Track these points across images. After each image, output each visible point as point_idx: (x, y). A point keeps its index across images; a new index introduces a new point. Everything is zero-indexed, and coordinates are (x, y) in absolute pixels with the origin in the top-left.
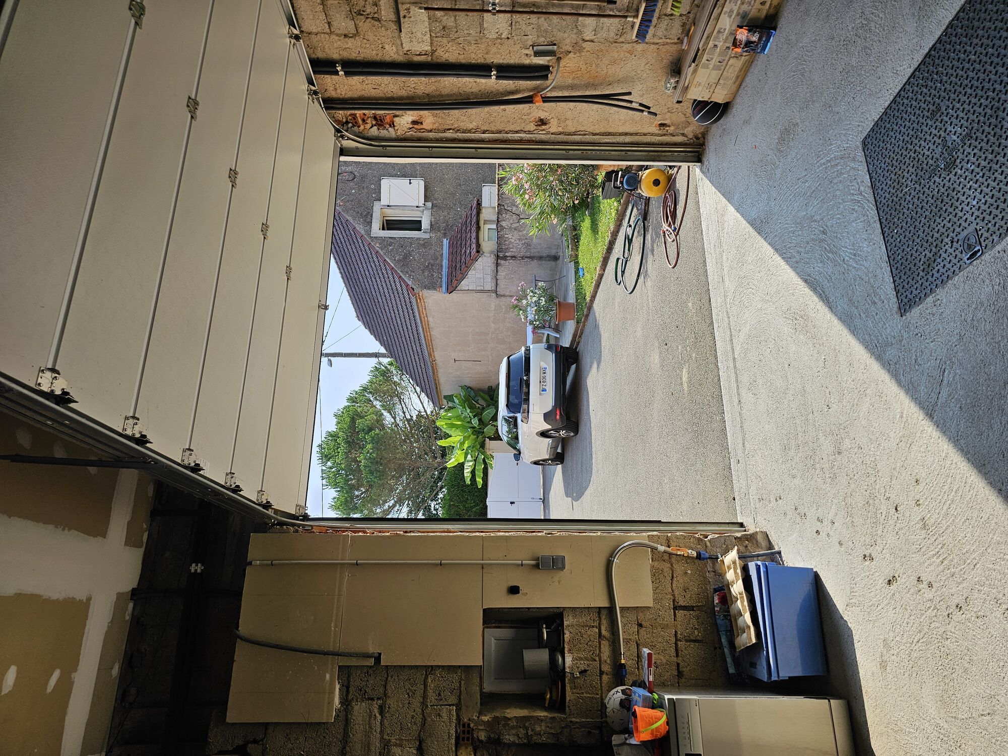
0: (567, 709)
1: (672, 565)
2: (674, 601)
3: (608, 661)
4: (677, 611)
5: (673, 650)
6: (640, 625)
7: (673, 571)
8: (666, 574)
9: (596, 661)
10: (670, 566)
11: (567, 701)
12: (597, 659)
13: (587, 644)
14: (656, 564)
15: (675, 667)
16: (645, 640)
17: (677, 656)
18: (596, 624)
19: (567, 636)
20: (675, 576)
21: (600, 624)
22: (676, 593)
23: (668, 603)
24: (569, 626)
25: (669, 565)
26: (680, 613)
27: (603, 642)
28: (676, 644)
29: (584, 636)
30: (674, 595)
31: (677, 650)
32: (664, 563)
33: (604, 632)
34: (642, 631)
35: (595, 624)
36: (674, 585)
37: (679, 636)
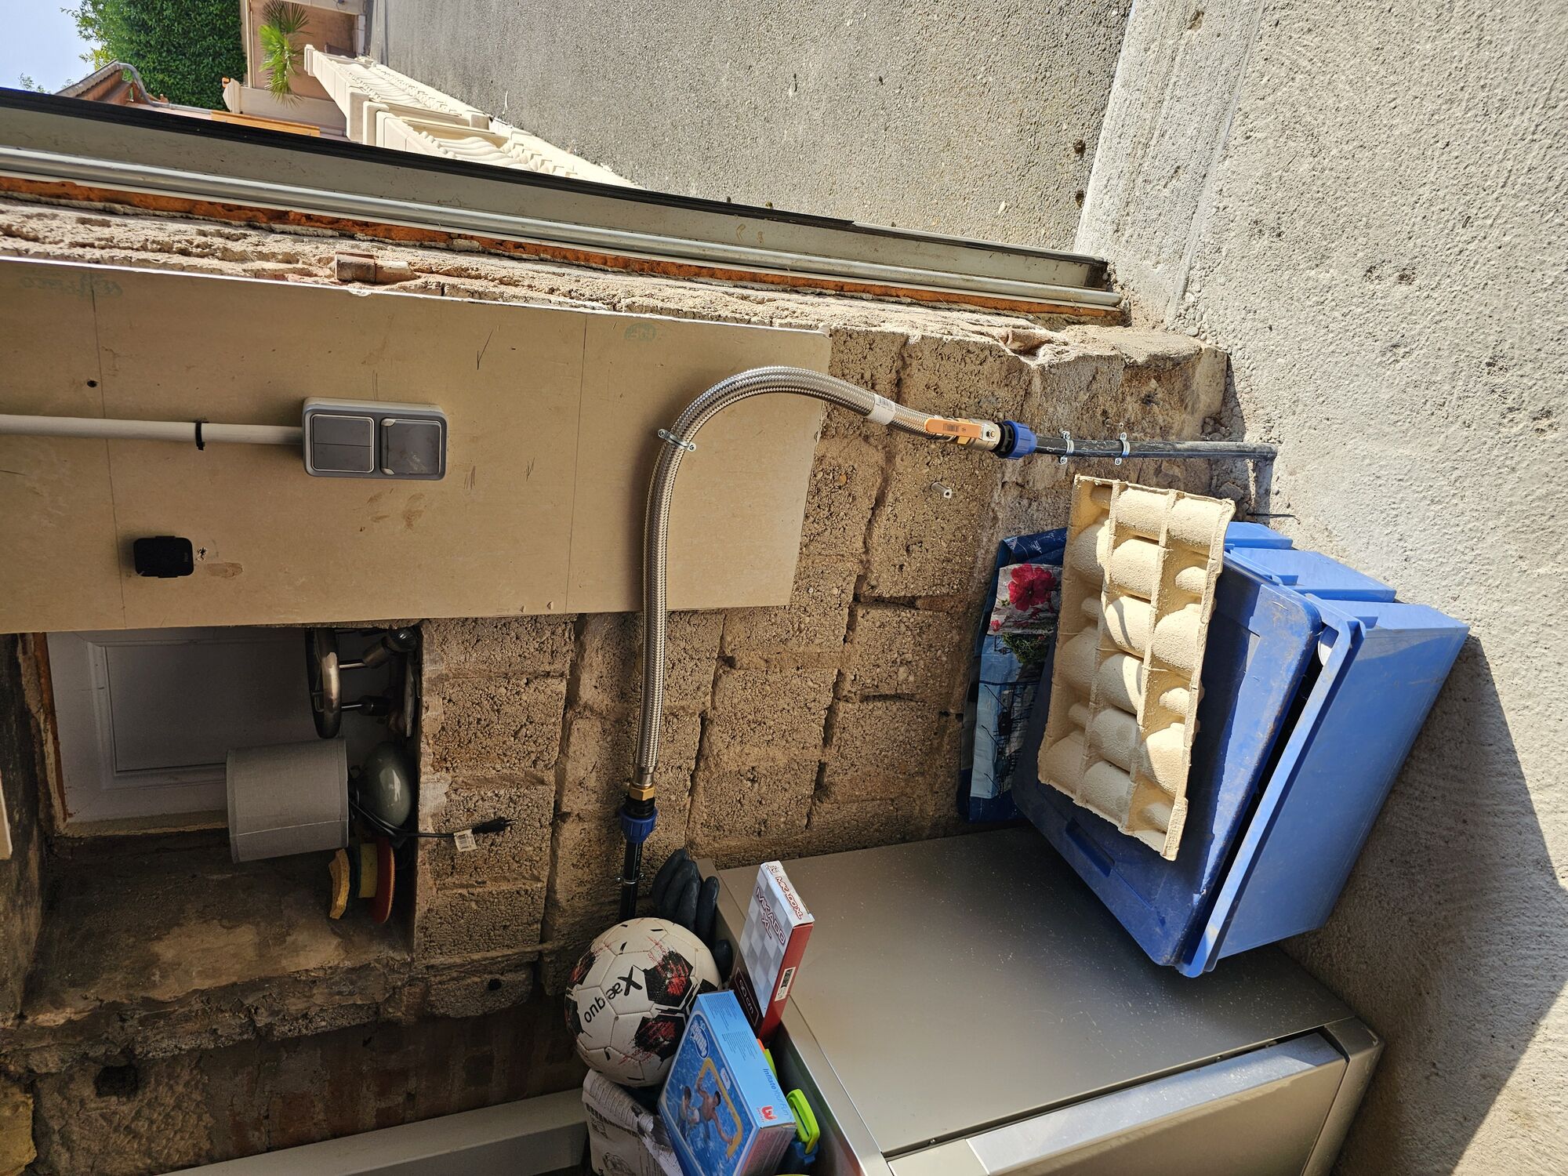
0: (418, 935)
1: (890, 458)
2: (861, 579)
3: (592, 782)
4: (860, 612)
5: (817, 729)
6: (728, 662)
7: (886, 481)
8: (858, 490)
9: (542, 782)
10: (882, 463)
11: (418, 915)
12: (550, 776)
13: (515, 735)
14: (834, 449)
15: (810, 776)
16: (734, 706)
17: (827, 741)
18: (563, 665)
19: (433, 714)
20: (890, 498)
21: (575, 667)
22: (877, 556)
23: (838, 588)
24: (442, 678)
25: (878, 457)
26: (870, 619)
27: (579, 725)
28: (831, 710)
29: (506, 708)
30: (866, 565)
31: (828, 727)
32: (865, 448)
33: (588, 692)
34: (731, 682)
35: (557, 666)
36: (877, 532)
37: (847, 686)
